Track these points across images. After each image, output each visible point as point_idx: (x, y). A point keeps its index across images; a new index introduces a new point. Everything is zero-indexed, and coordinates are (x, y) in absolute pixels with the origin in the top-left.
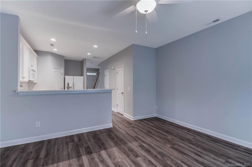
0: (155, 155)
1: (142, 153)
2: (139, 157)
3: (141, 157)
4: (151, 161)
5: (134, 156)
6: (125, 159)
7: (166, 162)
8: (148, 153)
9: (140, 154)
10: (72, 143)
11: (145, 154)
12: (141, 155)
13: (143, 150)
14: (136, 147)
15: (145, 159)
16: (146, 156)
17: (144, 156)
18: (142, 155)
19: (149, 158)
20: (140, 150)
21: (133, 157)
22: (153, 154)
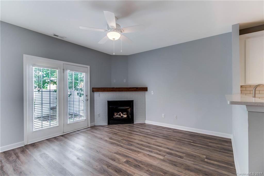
0: (110, 167)
1: (123, 166)
2: (125, 162)
3: (123, 162)
4: (113, 161)
5: (130, 162)
6: (135, 157)
7: (99, 164)
8: (118, 168)
9: (126, 165)
10: (205, 157)
11: (120, 166)
12: (124, 163)
13: (123, 170)
14: (134, 173)
15: (119, 161)
16: (119, 164)
17: (120, 164)
18: (122, 164)
19: (116, 163)
20: (128, 167)
21: (130, 160)
22: (112, 169)
